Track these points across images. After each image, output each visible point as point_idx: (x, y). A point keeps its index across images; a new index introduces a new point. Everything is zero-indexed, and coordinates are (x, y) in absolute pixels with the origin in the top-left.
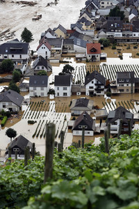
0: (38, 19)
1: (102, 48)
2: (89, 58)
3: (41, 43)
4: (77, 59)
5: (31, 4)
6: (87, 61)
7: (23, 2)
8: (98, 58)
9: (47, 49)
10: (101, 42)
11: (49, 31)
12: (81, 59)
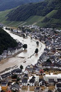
0: (25, 62)
1: (44, 71)
2: (40, 74)
3: (26, 69)
4: (36, 75)
5: (23, 58)
6: (40, 75)
7: (20, 57)
8: (43, 74)
9: (27, 71)
10: (44, 69)
11: (28, 66)
12: (38, 74)
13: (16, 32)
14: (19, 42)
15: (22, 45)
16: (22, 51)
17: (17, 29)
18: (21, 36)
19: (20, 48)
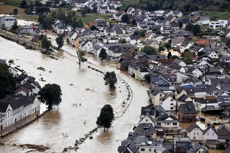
5: (41, 149)
13: (9, 25)
14: (24, 76)
15: (36, 91)
16: (38, 117)
17: (15, 12)
18: (30, 48)
19: (28, 101)
